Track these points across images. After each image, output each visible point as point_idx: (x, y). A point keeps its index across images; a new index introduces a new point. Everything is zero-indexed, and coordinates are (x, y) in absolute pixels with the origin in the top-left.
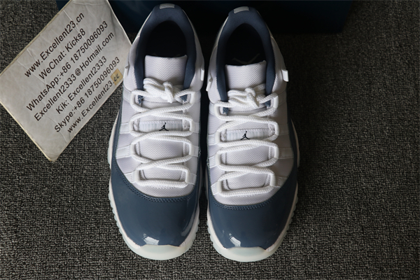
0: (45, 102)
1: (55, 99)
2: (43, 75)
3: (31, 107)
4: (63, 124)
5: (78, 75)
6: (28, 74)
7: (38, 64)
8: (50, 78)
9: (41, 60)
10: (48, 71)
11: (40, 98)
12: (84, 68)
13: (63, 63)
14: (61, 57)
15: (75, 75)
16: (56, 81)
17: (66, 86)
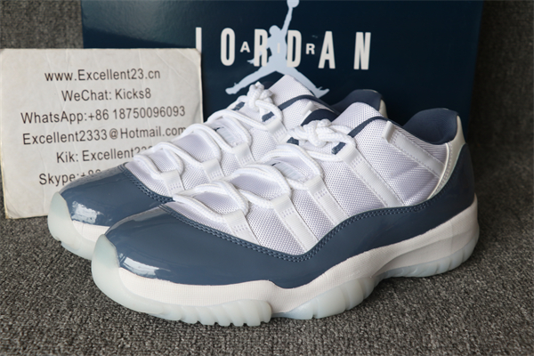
0: (48, 129)
1: (63, 138)
2: (67, 96)
3: (27, 118)
4: (54, 179)
5: (112, 136)
6: (49, 77)
7: (69, 77)
8: (72, 107)
9: (75, 76)
10: (77, 97)
11: (46, 119)
12: (124, 135)
13: (101, 105)
14: (103, 96)
15: (108, 134)
16: (79, 118)
17: (87, 136)
